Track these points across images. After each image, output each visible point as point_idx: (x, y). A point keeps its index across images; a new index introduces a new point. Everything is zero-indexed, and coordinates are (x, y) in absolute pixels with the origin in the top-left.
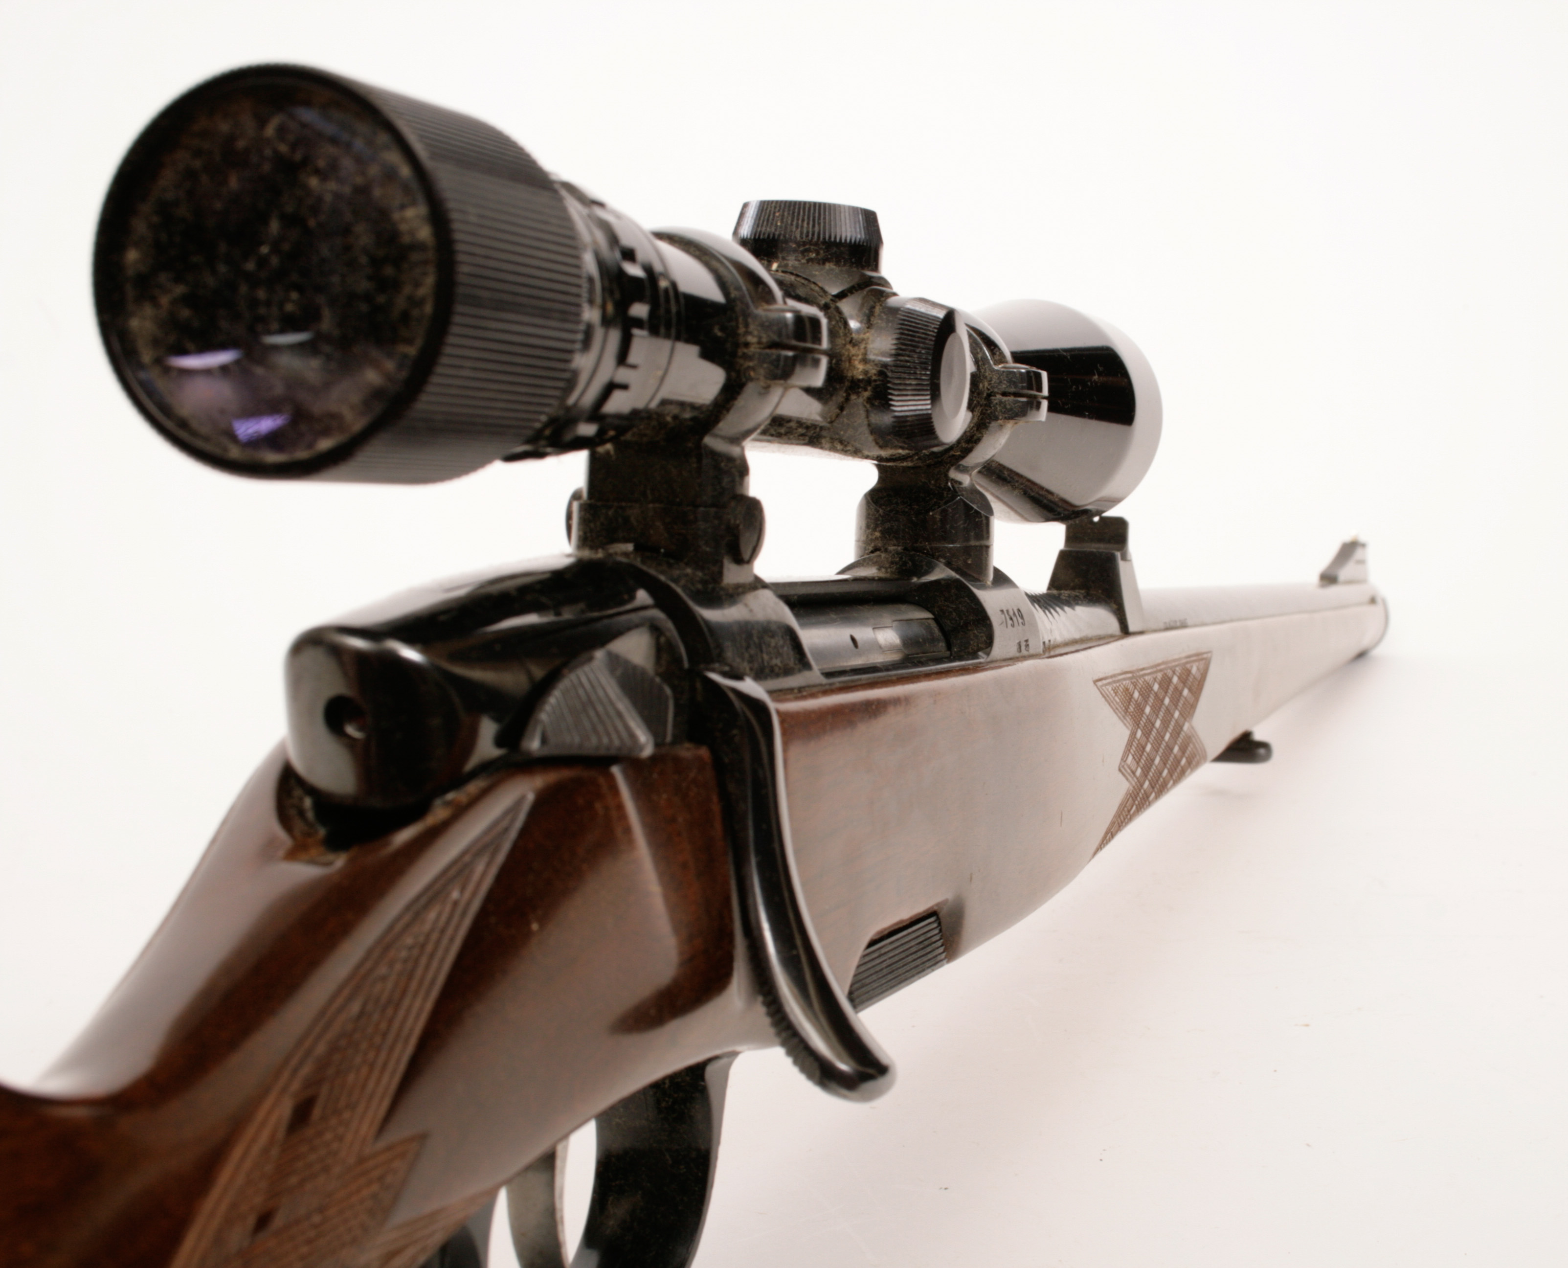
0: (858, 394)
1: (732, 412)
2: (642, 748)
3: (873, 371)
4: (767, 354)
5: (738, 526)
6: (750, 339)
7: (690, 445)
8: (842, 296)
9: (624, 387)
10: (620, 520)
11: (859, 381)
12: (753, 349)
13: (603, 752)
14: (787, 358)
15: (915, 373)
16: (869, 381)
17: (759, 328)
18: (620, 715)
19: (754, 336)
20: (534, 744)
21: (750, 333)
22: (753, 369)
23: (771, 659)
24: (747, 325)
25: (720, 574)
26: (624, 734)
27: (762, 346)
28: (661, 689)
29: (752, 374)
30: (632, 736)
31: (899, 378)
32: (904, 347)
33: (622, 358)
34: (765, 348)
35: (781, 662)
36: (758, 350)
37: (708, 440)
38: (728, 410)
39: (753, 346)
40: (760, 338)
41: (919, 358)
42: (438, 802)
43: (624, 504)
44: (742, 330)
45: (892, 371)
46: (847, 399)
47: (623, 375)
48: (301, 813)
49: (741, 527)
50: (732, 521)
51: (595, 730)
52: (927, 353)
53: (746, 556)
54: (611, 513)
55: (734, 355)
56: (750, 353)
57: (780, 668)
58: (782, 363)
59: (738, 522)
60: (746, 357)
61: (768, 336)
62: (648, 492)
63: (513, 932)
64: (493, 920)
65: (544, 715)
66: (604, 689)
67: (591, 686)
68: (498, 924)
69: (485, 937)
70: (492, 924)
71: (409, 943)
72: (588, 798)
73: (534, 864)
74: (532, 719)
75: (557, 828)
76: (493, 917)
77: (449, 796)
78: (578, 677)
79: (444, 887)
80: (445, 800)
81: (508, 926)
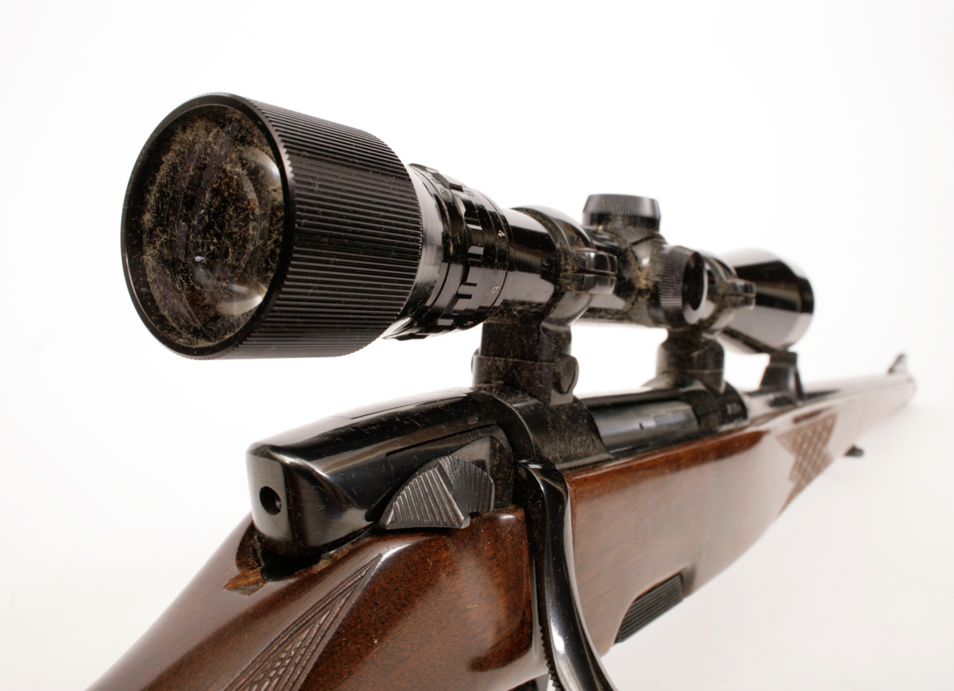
0: (642, 297)
1: (557, 308)
2: (460, 523)
3: (651, 285)
4: (577, 276)
5: (560, 373)
6: (568, 267)
7: (534, 326)
8: (635, 243)
9: (469, 297)
10: (494, 367)
11: (643, 290)
12: (569, 273)
13: (435, 526)
14: (589, 278)
15: (673, 286)
16: (648, 290)
17: (573, 261)
19: (570, 266)
20: (387, 521)
21: (568, 264)
22: (569, 284)
23: (576, 449)
24: (566, 259)
25: (549, 400)
26: (451, 514)
27: (574, 271)
28: (487, 480)
29: (568, 287)
30: (456, 516)
31: (665, 288)
32: (668, 272)
33: (464, 281)
34: (575, 273)
35: (583, 450)
36: (572, 274)
37: (544, 324)
38: (555, 308)
39: (569, 271)
40: (573, 267)
41: (676, 277)
43: (496, 358)
44: (563, 262)
45: (661, 285)
46: (636, 299)
47: (465, 290)
49: (562, 373)
50: (557, 370)
51: (431, 511)
52: (680, 275)
53: (565, 389)
54: (489, 363)
55: (558, 276)
56: (568, 276)
57: (582, 454)
58: (585, 281)
59: (560, 370)
60: (565, 277)
61: (578, 266)
62: (511, 351)
63: (359, 646)
64: (345, 639)
65: (397, 503)
66: (441, 484)
67: (433, 482)
68: (347, 642)
69: (337, 652)
70: (343, 642)
71: (283, 656)
72: (422, 555)
73: (379, 600)
74: (389, 505)
75: (397, 577)
76: (344, 638)
77: (332, 552)
78: (425, 478)
79: (313, 617)
80: (328, 555)
81: (355, 643)
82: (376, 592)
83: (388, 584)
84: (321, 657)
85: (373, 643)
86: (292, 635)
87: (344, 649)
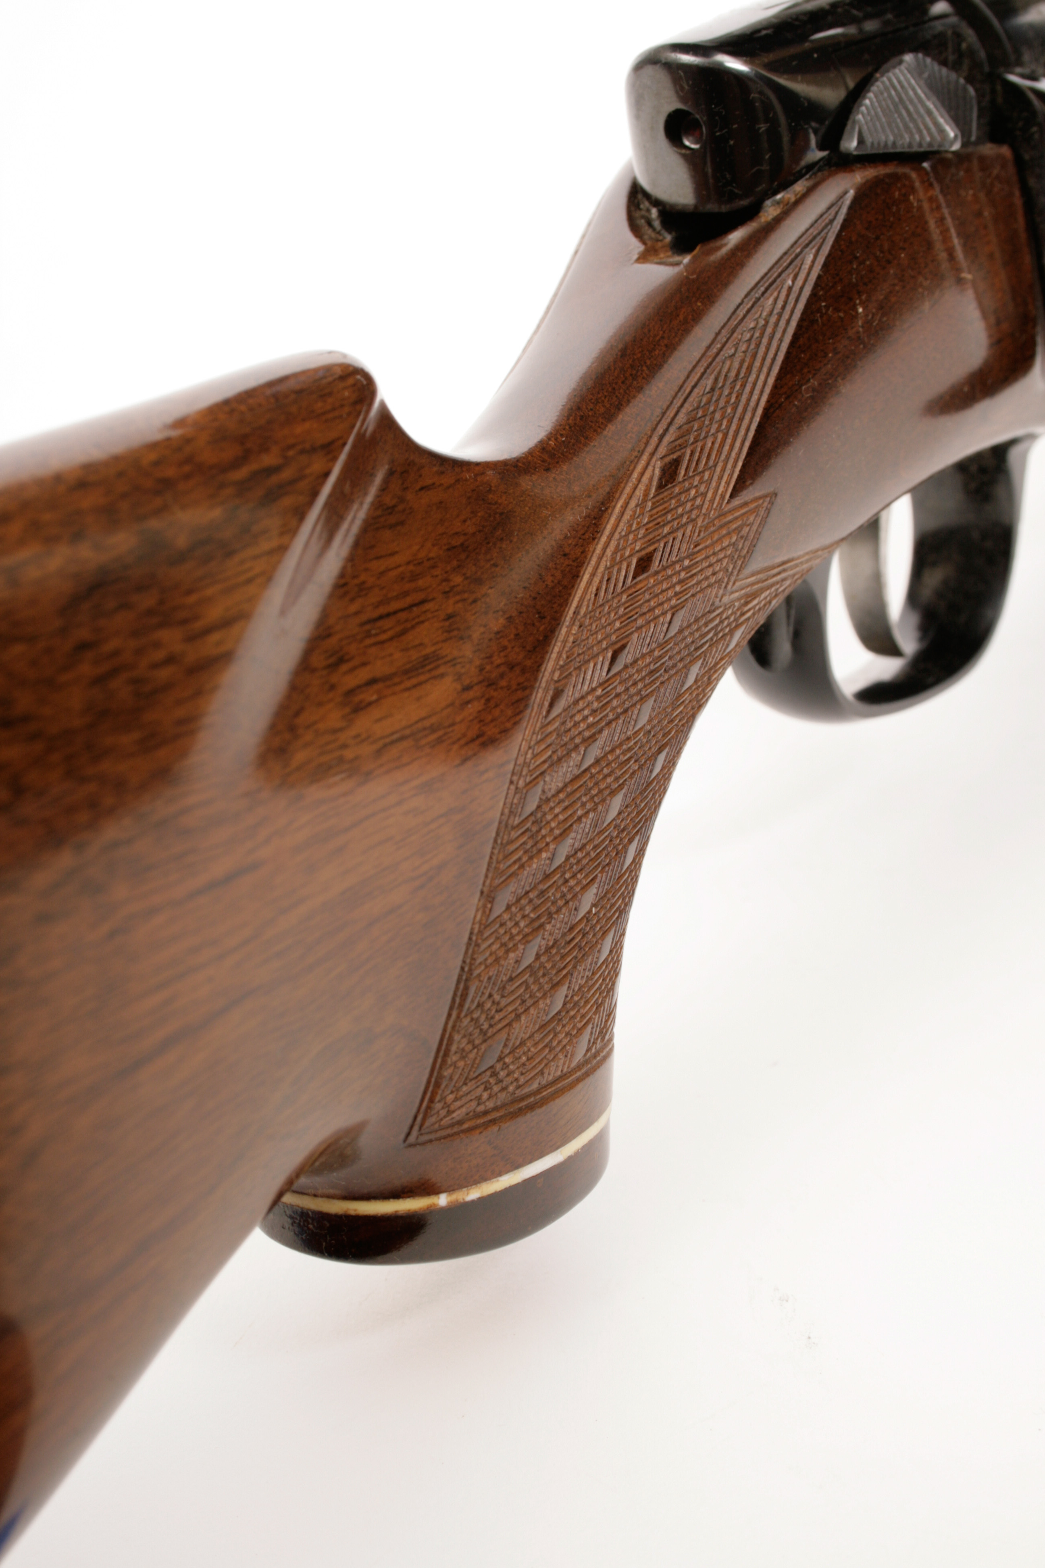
2: (951, 143)
13: (915, 149)
18: (929, 113)
20: (851, 144)
26: (935, 131)
28: (965, 90)
30: (942, 131)
42: (768, 202)
48: (649, 223)
51: (907, 127)
63: (842, 315)
64: (823, 304)
65: (860, 117)
66: (914, 90)
67: (902, 87)
68: (827, 307)
69: (817, 320)
70: (823, 308)
71: (752, 325)
72: (903, 191)
73: (858, 252)
74: (850, 123)
75: (877, 219)
76: (823, 302)
77: (779, 197)
78: (890, 80)
79: (779, 275)
80: (774, 201)
81: (837, 310)
82: (853, 239)
83: (867, 229)
84: (799, 326)
85: (857, 312)
86: (758, 299)
87: (825, 318)
